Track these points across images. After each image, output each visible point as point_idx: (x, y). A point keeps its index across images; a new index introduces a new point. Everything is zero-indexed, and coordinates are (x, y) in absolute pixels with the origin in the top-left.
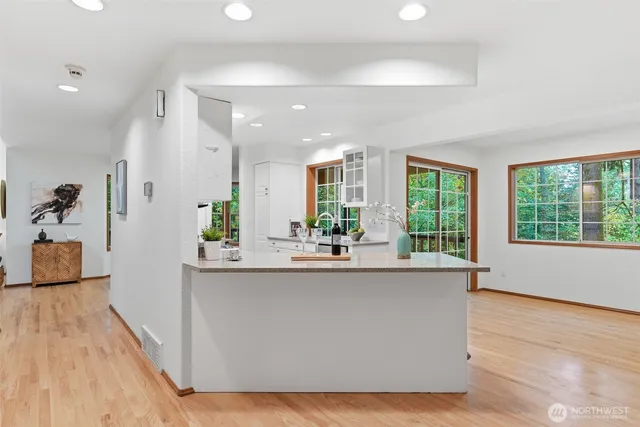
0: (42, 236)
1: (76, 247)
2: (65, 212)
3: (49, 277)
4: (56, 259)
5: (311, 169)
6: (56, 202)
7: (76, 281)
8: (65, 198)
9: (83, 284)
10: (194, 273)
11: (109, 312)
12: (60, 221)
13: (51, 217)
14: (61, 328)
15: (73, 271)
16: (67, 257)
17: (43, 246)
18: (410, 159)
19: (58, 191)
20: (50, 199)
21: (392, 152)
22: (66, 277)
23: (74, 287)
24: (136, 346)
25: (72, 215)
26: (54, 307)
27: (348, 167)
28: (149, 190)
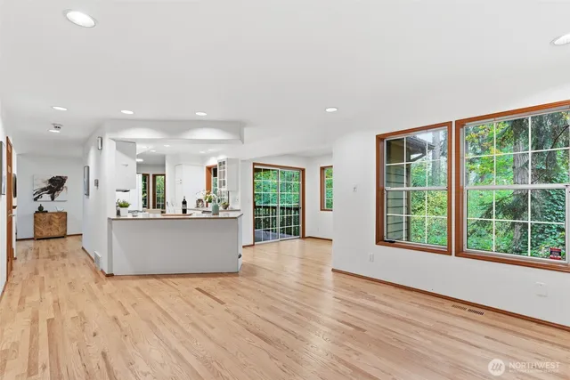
0: (41, 208)
1: (63, 216)
2: (56, 193)
3: (45, 234)
4: (50, 223)
5: (209, 169)
6: (49, 188)
7: (64, 236)
8: (56, 185)
9: (68, 238)
10: (114, 222)
11: (82, 251)
12: (53, 199)
13: (46, 197)
14: (52, 257)
15: (61, 230)
16: (57, 221)
17: (41, 214)
18: (254, 164)
19: (51, 181)
20: (45, 186)
21: (242, 161)
22: (56, 233)
23: (62, 240)
24: (91, 262)
25: (61, 196)
26: (48, 249)
27: (220, 169)
28: (97, 183)
